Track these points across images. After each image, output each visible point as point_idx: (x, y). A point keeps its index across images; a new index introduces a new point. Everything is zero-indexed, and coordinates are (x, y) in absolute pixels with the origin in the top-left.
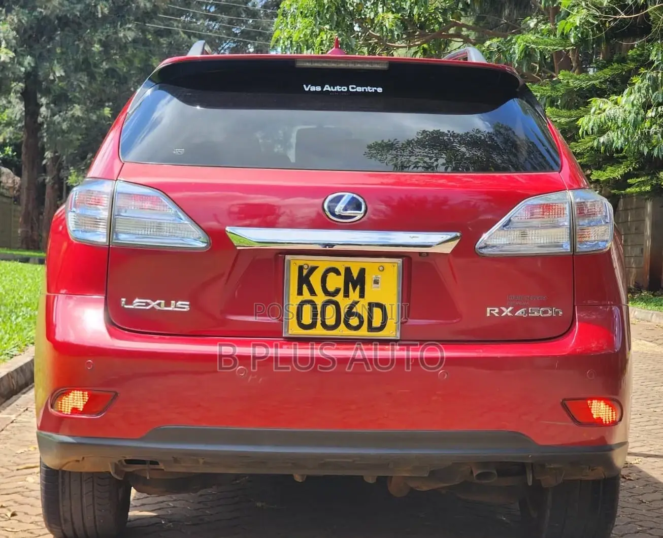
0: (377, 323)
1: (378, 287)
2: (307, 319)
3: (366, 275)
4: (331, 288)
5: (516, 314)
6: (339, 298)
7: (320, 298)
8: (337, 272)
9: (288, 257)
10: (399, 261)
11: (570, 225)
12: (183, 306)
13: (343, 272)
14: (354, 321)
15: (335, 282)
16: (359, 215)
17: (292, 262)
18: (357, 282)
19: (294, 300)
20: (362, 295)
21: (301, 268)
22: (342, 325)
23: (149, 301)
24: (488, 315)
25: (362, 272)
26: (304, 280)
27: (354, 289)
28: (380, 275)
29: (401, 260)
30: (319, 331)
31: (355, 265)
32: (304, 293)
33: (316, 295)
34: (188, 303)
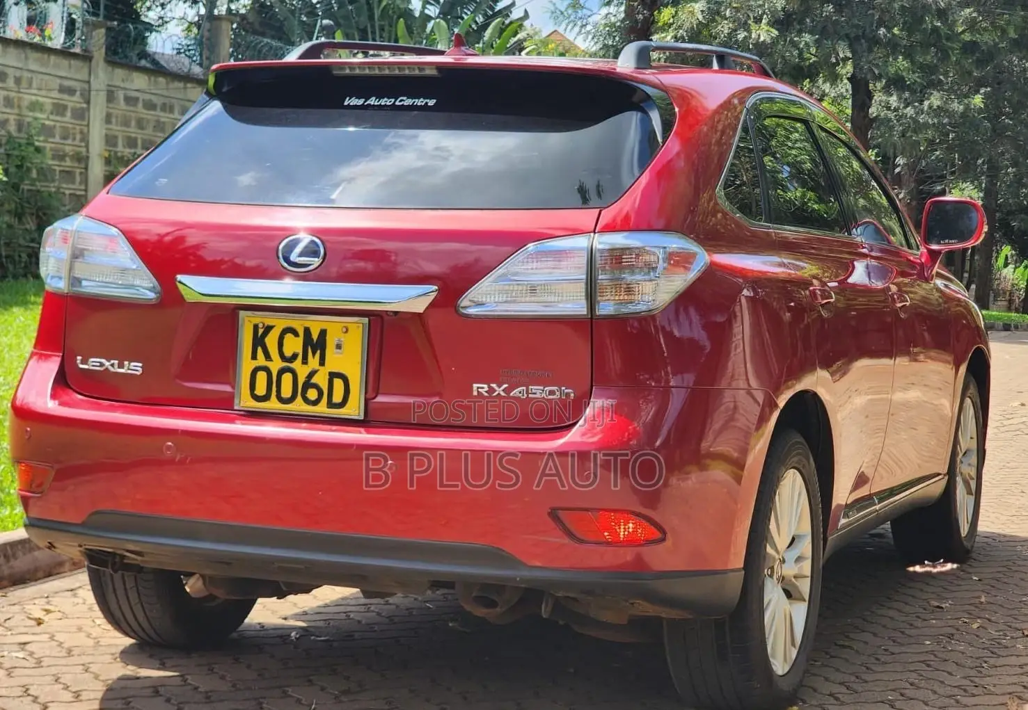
0: (338, 398)
1: (341, 353)
2: (261, 390)
3: (328, 338)
4: (288, 353)
5: (511, 394)
6: (297, 365)
7: (276, 365)
8: (296, 334)
9: (242, 313)
10: (366, 320)
11: (587, 279)
12: (135, 368)
13: (301, 333)
14: (312, 394)
15: (293, 345)
16: (316, 262)
17: (247, 319)
18: (317, 345)
19: (246, 365)
20: (322, 363)
21: (256, 327)
22: (299, 398)
23: (103, 361)
24: (475, 393)
25: (323, 333)
26: (259, 341)
27: (314, 354)
28: (344, 338)
29: (367, 319)
30: (273, 405)
31: (316, 324)
32: (258, 357)
33: (272, 361)
34: (140, 365)
